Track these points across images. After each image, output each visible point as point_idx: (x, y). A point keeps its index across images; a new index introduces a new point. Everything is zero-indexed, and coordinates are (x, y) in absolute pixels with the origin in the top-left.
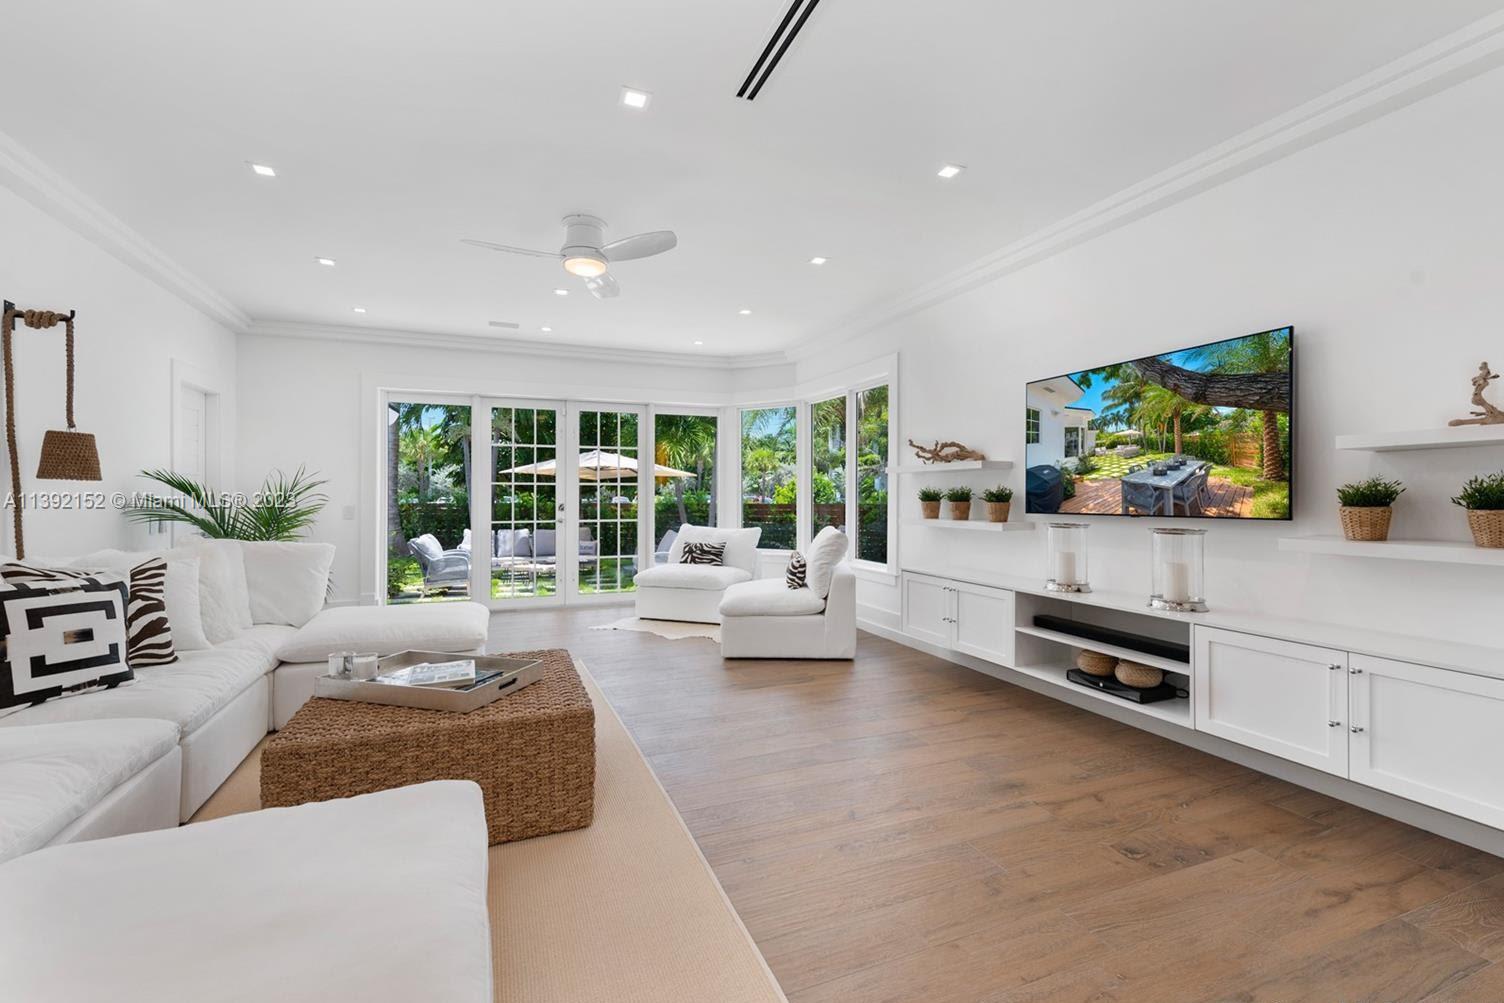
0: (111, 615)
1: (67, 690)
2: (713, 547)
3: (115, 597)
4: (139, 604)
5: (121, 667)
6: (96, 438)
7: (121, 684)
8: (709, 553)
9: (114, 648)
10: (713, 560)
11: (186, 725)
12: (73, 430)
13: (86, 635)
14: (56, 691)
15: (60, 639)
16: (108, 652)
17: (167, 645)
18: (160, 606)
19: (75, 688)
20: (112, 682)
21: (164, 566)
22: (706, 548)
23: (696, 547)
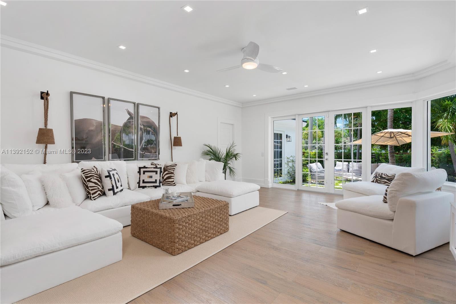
0: (157, 173)
1: (147, 187)
2: (388, 176)
3: (159, 170)
4: (167, 172)
5: (158, 184)
6: (181, 138)
7: (157, 188)
8: (384, 178)
9: (156, 180)
10: (386, 182)
11: (152, 198)
12: (178, 136)
13: (151, 177)
14: (146, 187)
15: (147, 177)
16: (155, 181)
17: (173, 181)
18: (172, 173)
19: (149, 187)
20: (156, 187)
21: (176, 165)
22: (383, 176)
23: (379, 175)
